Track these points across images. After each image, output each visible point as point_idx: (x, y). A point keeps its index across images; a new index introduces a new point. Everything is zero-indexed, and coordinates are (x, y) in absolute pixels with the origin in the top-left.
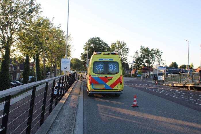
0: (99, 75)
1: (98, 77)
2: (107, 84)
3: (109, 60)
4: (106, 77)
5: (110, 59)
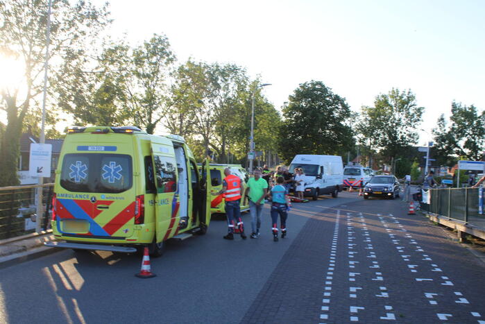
0: (74, 194)
1: (72, 198)
2: (96, 220)
4: (94, 200)
5: (107, 148)
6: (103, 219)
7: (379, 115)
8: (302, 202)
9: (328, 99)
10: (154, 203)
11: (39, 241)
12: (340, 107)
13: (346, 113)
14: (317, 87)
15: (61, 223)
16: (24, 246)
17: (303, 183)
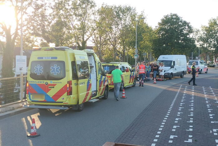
0: (37, 81)
1: (36, 83)
2: (48, 94)
3: (50, 58)
4: (47, 84)
5: (52, 58)
6: (52, 93)
7: (211, 31)
8: (163, 80)
9: (180, 23)
10: (77, 84)
11: (21, 105)
12: (187, 27)
13: (191, 31)
14: (174, 17)
15: (31, 96)
16: (14, 108)
17: (163, 71)
